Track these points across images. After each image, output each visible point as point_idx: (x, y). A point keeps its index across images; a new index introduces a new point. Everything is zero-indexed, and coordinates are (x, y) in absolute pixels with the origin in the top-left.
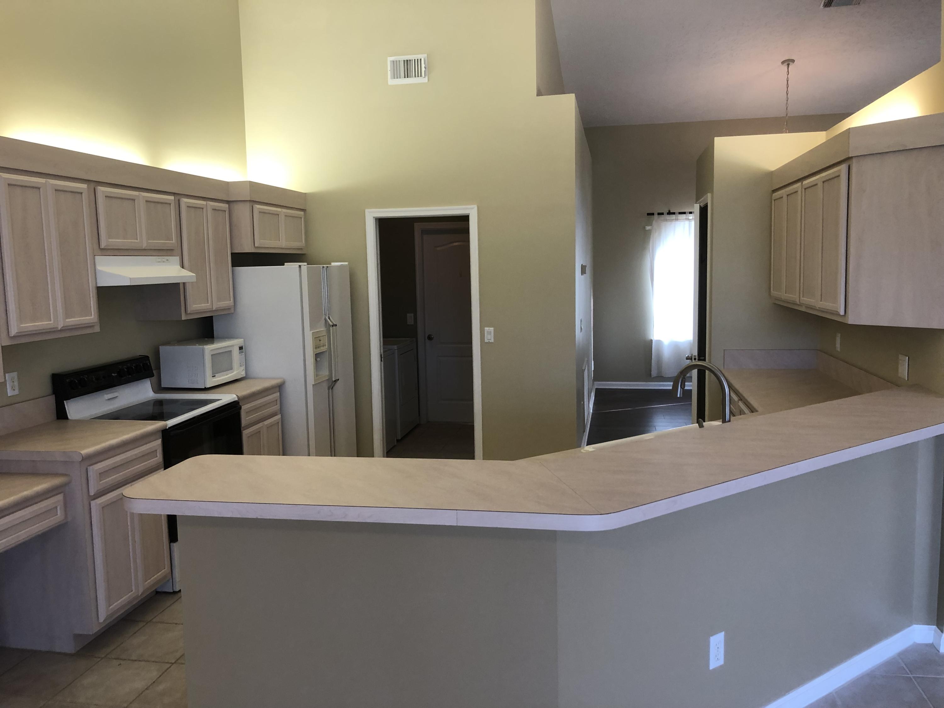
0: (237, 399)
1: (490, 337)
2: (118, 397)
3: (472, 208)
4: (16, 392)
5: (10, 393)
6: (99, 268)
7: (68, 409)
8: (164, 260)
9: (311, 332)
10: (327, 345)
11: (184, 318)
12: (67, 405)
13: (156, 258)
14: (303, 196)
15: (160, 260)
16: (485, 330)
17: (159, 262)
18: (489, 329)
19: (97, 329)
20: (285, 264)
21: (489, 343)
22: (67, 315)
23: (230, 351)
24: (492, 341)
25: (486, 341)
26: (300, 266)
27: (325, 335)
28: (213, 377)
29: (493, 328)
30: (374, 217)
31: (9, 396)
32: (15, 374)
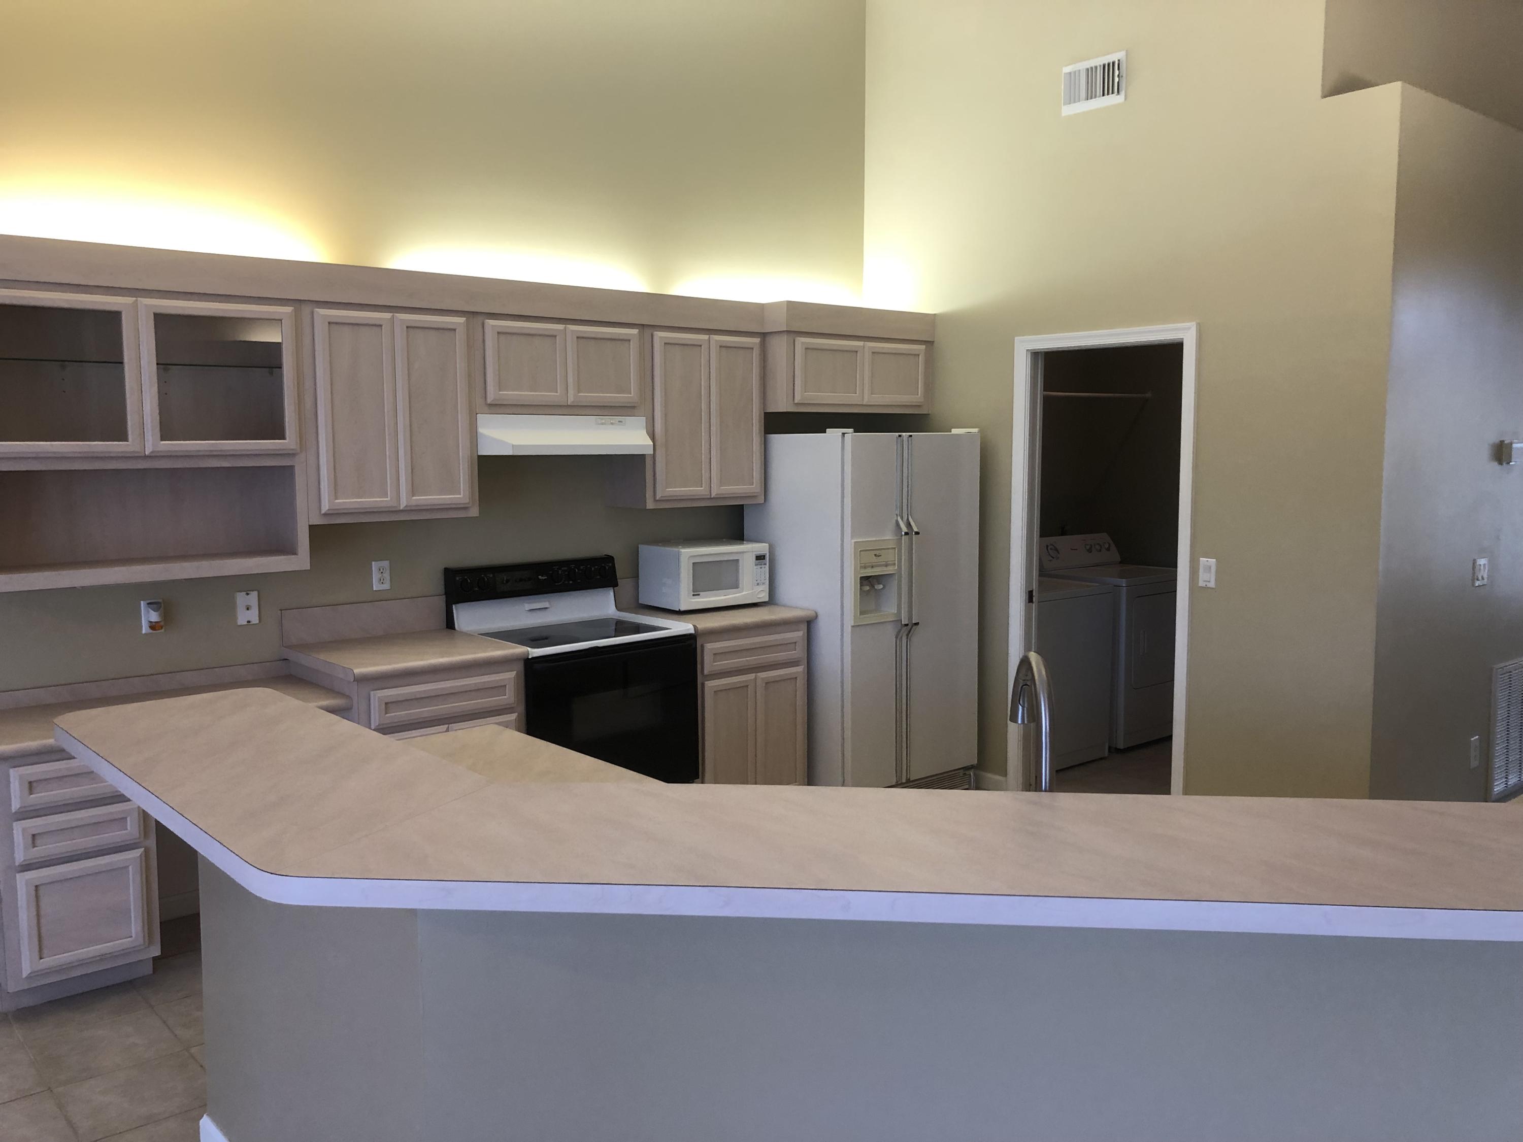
0: (692, 631)
1: (1208, 578)
2: (548, 609)
3: (1189, 328)
4: (387, 586)
5: (376, 587)
6: (481, 430)
7: (457, 619)
8: (612, 421)
9: (853, 541)
10: (897, 564)
11: (650, 505)
12: (456, 609)
13: (596, 418)
14: (929, 321)
15: (603, 421)
16: (1201, 563)
17: (602, 424)
18: (1207, 561)
19: (474, 512)
20: (827, 430)
21: (1206, 588)
22: (413, 491)
23: (737, 561)
24: (1212, 584)
25: (1201, 584)
26: (844, 434)
27: (895, 548)
28: (693, 595)
29: (1215, 560)
30: (1027, 350)
31: (374, 589)
32: (386, 564)
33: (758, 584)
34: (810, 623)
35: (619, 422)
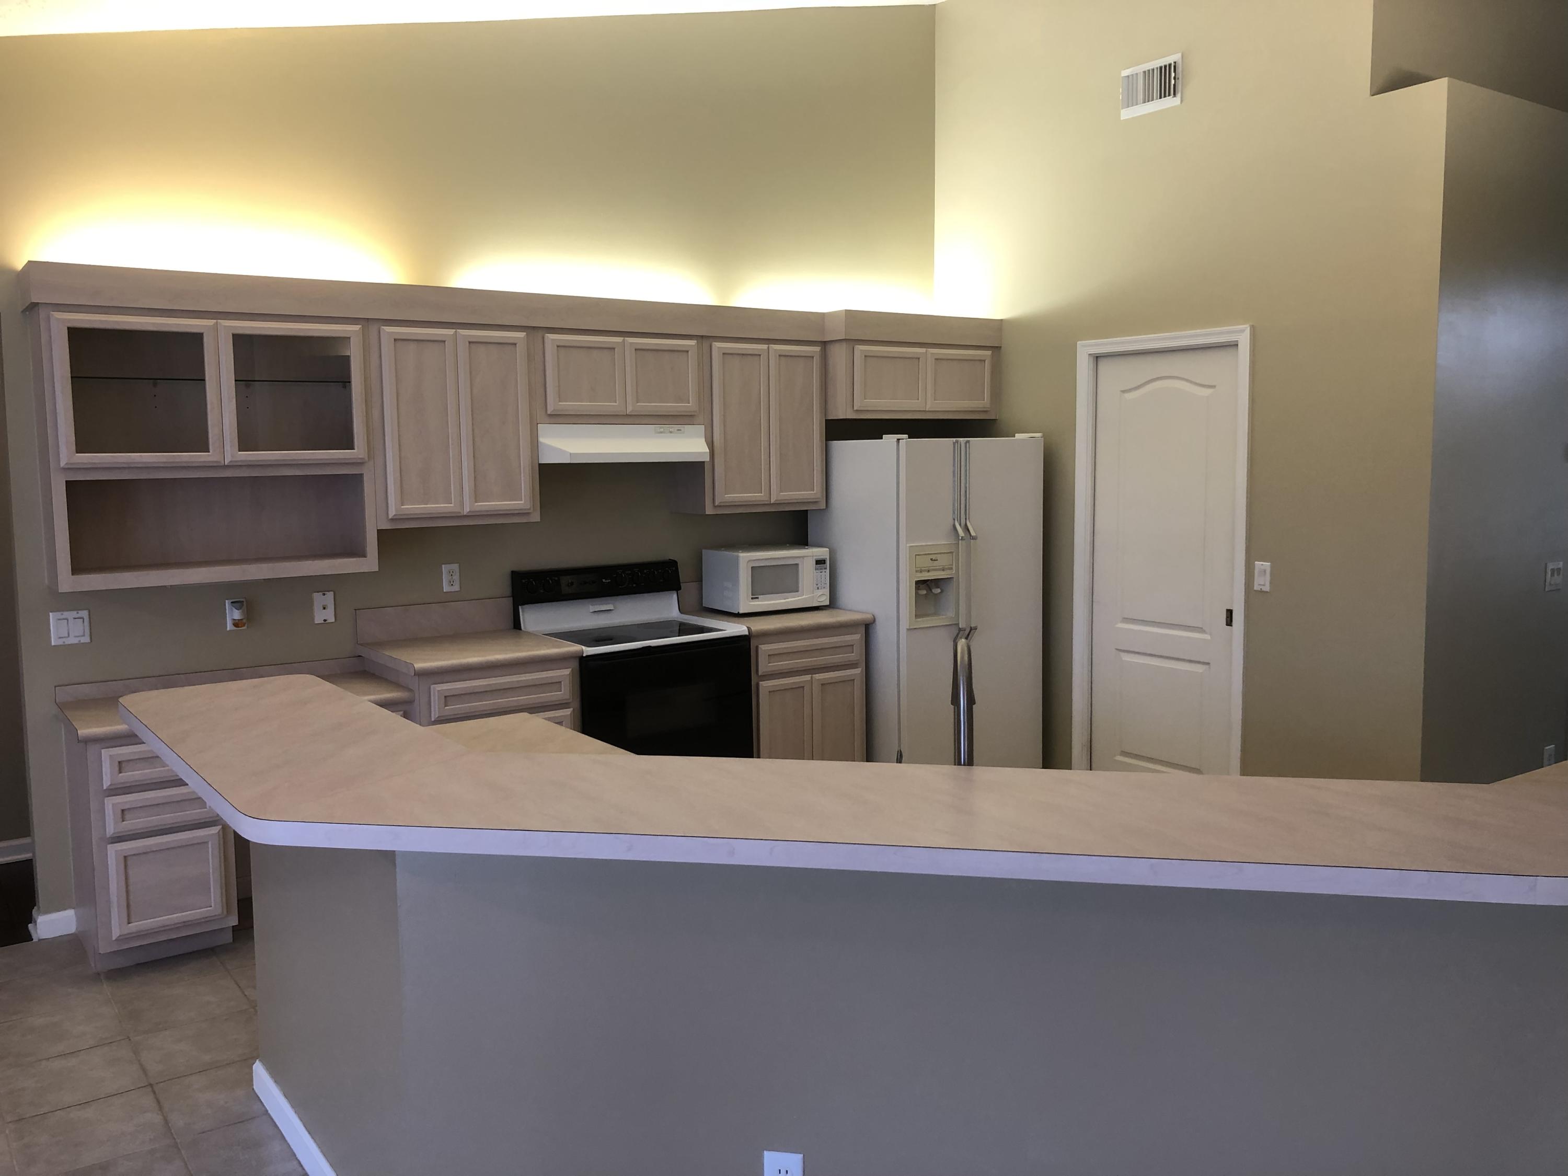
0: (747, 633)
1: (1263, 582)
2: (613, 611)
3: (1243, 331)
4: (456, 588)
5: (446, 588)
6: (541, 440)
7: (523, 619)
8: (670, 430)
9: (908, 545)
10: (954, 569)
11: (709, 511)
12: (523, 612)
13: (657, 427)
14: (999, 325)
15: (662, 430)
16: (1256, 565)
17: (661, 432)
18: (1262, 565)
19: (536, 517)
20: (884, 436)
21: (1261, 591)
23: (797, 565)
24: (1267, 588)
25: (1256, 588)
26: (898, 440)
27: (951, 553)
28: (752, 598)
29: (1269, 564)
31: (444, 591)
32: (455, 567)
33: (818, 588)
34: (868, 627)
35: (678, 430)
